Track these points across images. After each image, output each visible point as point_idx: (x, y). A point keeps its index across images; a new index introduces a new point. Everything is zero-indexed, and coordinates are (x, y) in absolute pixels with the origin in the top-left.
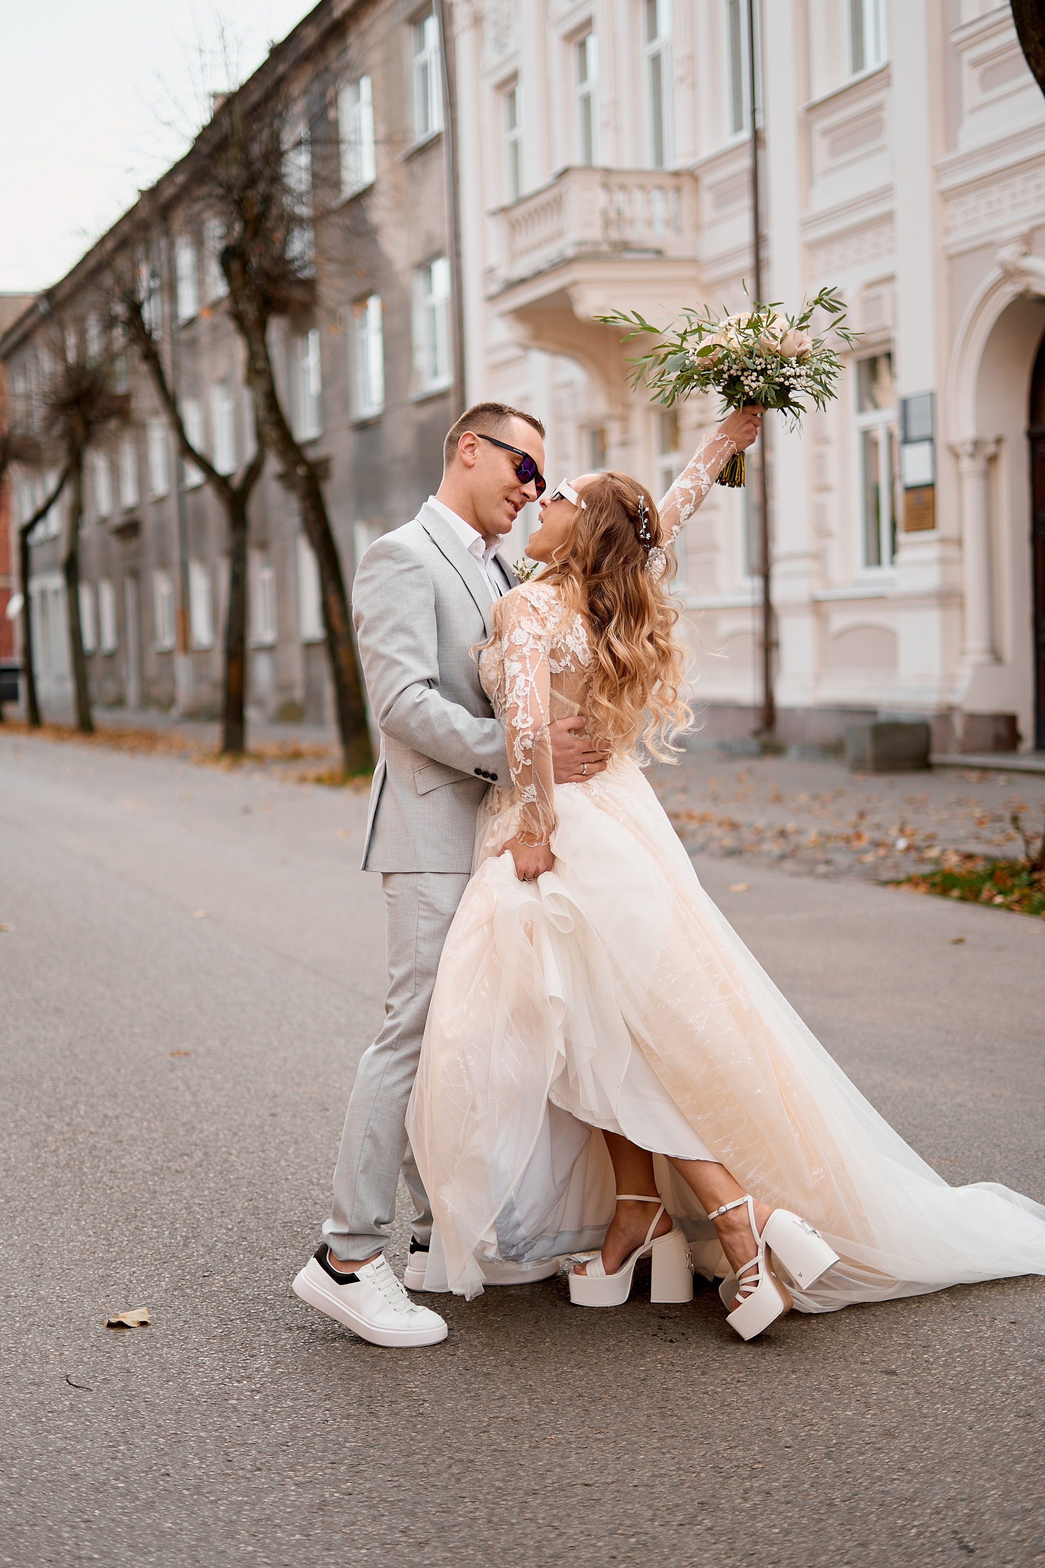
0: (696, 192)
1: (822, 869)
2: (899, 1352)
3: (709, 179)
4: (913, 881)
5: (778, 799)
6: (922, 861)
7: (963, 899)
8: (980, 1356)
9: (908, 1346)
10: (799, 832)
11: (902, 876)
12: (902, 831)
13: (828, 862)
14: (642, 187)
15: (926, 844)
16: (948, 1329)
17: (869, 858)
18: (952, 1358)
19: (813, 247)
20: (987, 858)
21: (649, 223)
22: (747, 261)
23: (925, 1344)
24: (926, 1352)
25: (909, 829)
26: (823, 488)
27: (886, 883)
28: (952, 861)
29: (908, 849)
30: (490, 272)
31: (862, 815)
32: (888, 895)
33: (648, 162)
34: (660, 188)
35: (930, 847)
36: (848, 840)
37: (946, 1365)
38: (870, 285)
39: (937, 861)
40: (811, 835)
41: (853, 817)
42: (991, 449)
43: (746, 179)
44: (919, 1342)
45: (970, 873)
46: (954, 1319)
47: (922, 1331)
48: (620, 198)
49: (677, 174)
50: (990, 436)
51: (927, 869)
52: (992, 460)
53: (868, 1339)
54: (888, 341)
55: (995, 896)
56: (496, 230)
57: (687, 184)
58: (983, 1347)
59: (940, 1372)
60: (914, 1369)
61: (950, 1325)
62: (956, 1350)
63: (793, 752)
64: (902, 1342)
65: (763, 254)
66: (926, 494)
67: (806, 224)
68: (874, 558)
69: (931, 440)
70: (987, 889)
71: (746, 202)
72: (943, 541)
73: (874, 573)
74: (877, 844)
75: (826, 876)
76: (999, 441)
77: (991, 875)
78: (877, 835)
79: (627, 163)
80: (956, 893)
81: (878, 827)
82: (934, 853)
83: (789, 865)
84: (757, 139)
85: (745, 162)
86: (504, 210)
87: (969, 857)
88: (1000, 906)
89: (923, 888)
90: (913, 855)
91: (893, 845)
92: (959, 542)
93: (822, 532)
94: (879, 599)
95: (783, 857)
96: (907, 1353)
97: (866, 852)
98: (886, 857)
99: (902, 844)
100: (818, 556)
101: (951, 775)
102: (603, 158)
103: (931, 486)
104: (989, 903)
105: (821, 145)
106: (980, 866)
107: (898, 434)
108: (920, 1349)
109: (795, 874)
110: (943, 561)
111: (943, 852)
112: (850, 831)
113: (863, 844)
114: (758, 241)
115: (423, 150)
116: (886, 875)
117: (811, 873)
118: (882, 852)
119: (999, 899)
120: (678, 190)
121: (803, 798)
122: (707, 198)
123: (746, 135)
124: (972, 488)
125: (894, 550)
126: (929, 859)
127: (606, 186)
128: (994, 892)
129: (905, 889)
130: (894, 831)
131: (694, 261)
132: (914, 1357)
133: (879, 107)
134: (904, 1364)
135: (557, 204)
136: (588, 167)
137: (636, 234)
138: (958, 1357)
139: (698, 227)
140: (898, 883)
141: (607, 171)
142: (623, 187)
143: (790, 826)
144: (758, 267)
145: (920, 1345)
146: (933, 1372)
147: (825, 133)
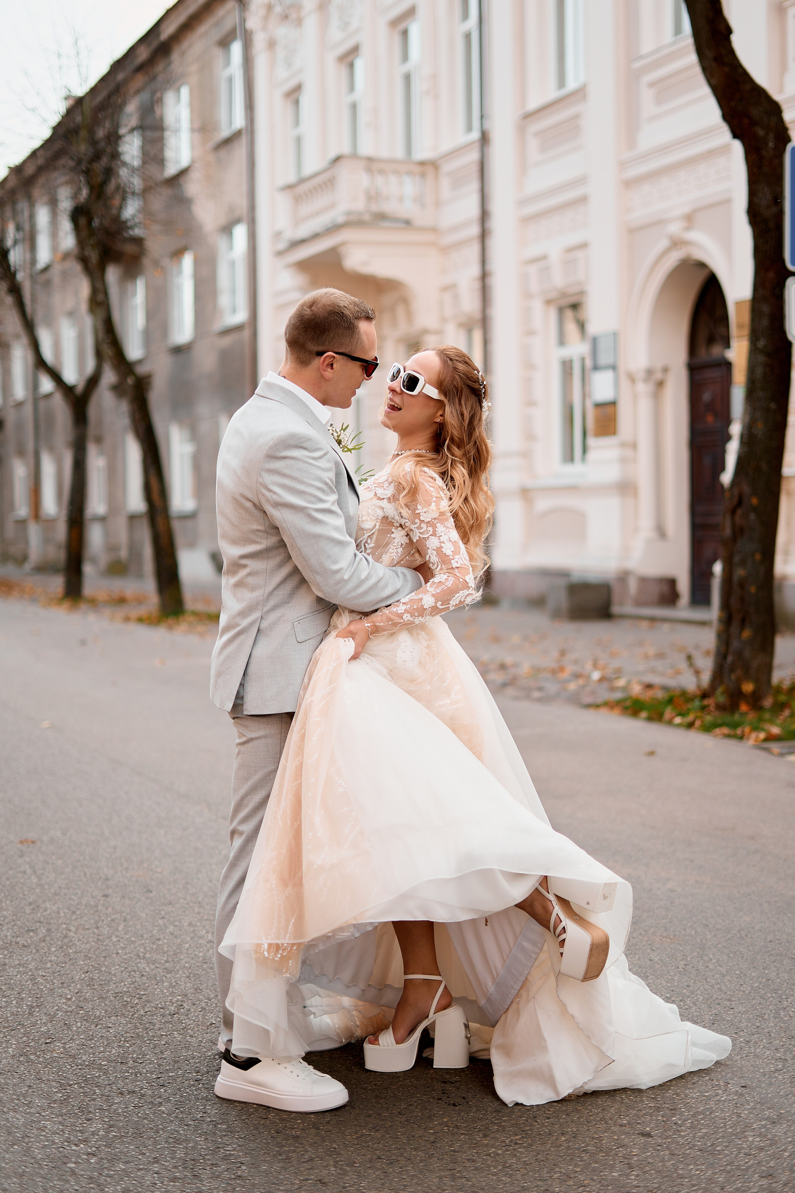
0: (437, 178)
1: (536, 694)
2: (651, 1115)
3: (447, 167)
4: (610, 705)
5: (496, 640)
6: (612, 689)
7: (650, 719)
8: (721, 1119)
9: (658, 1109)
10: (516, 665)
11: (599, 700)
12: (595, 666)
13: (540, 689)
14: (396, 172)
15: (614, 676)
16: (691, 1093)
17: (572, 686)
18: (697, 1120)
19: (526, 220)
20: (665, 688)
21: (401, 199)
22: (475, 230)
23: (672, 1107)
24: (674, 1115)
25: (601, 662)
26: (531, 403)
27: (589, 706)
28: (636, 690)
29: (602, 680)
30: (278, 235)
31: (563, 653)
32: (590, 715)
33: (400, 153)
34: (409, 173)
35: (618, 678)
36: (554, 672)
37: (693, 1127)
38: (570, 250)
39: (625, 689)
40: (525, 669)
41: (555, 654)
42: (659, 376)
43: (475, 170)
44: (667, 1106)
45: (653, 699)
46: (694, 1084)
47: (667, 1095)
48: (380, 180)
49: (422, 163)
50: (658, 365)
51: (618, 695)
52: (660, 384)
53: (622, 1103)
54: (582, 293)
55: (674, 717)
56: (283, 202)
57: (430, 170)
58: (722, 1110)
59: (689, 1134)
60: (665, 1131)
61: (691, 1088)
62: (700, 1113)
63: (505, 604)
64: (652, 1105)
65: (487, 225)
66: (610, 409)
67: (522, 203)
68: (569, 457)
69: (614, 368)
70: (668, 712)
71: (474, 186)
72: (623, 445)
73: (569, 469)
74: (577, 676)
75: (540, 700)
76: (665, 370)
77: (670, 701)
78: (576, 668)
79: (384, 153)
80: (644, 714)
81: (576, 662)
82: (621, 683)
83: (510, 691)
84: (484, 139)
85: (474, 156)
86: (290, 187)
87: (649, 686)
88: (679, 725)
89: (617, 711)
90: (605, 685)
91: (588, 677)
92: (634, 446)
93: (530, 436)
94: (573, 489)
95: (505, 685)
96: (657, 1116)
97: (569, 681)
98: (584, 687)
99: (596, 675)
100: (526, 455)
101: (627, 623)
102: (366, 149)
103: (613, 404)
104: (670, 722)
105: (533, 144)
106: (660, 695)
107: (589, 363)
108: (668, 1112)
109: (516, 698)
110: (623, 460)
111: (629, 683)
112: (554, 665)
113: (566, 675)
114: (484, 215)
115: (228, 142)
116: (588, 700)
117: (528, 697)
118: (581, 682)
119: (678, 720)
120: (423, 175)
121: (516, 639)
122: (445, 183)
123: (475, 135)
124: (645, 406)
125: (585, 450)
126: (618, 688)
127: (369, 170)
128: (674, 714)
129: (604, 711)
130: (589, 666)
131: (434, 230)
132: (665, 1119)
133: (577, 117)
134: (657, 1127)
135: (331, 183)
136: (354, 156)
137: (390, 207)
138: (702, 1119)
139: (438, 204)
140: (597, 706)
141: (370, 160)
142: (381, 172)
143: (509, 660)
144: (484, 235)
145: (668, 1108)
146: (682, 1134)
147: (537, 134)
